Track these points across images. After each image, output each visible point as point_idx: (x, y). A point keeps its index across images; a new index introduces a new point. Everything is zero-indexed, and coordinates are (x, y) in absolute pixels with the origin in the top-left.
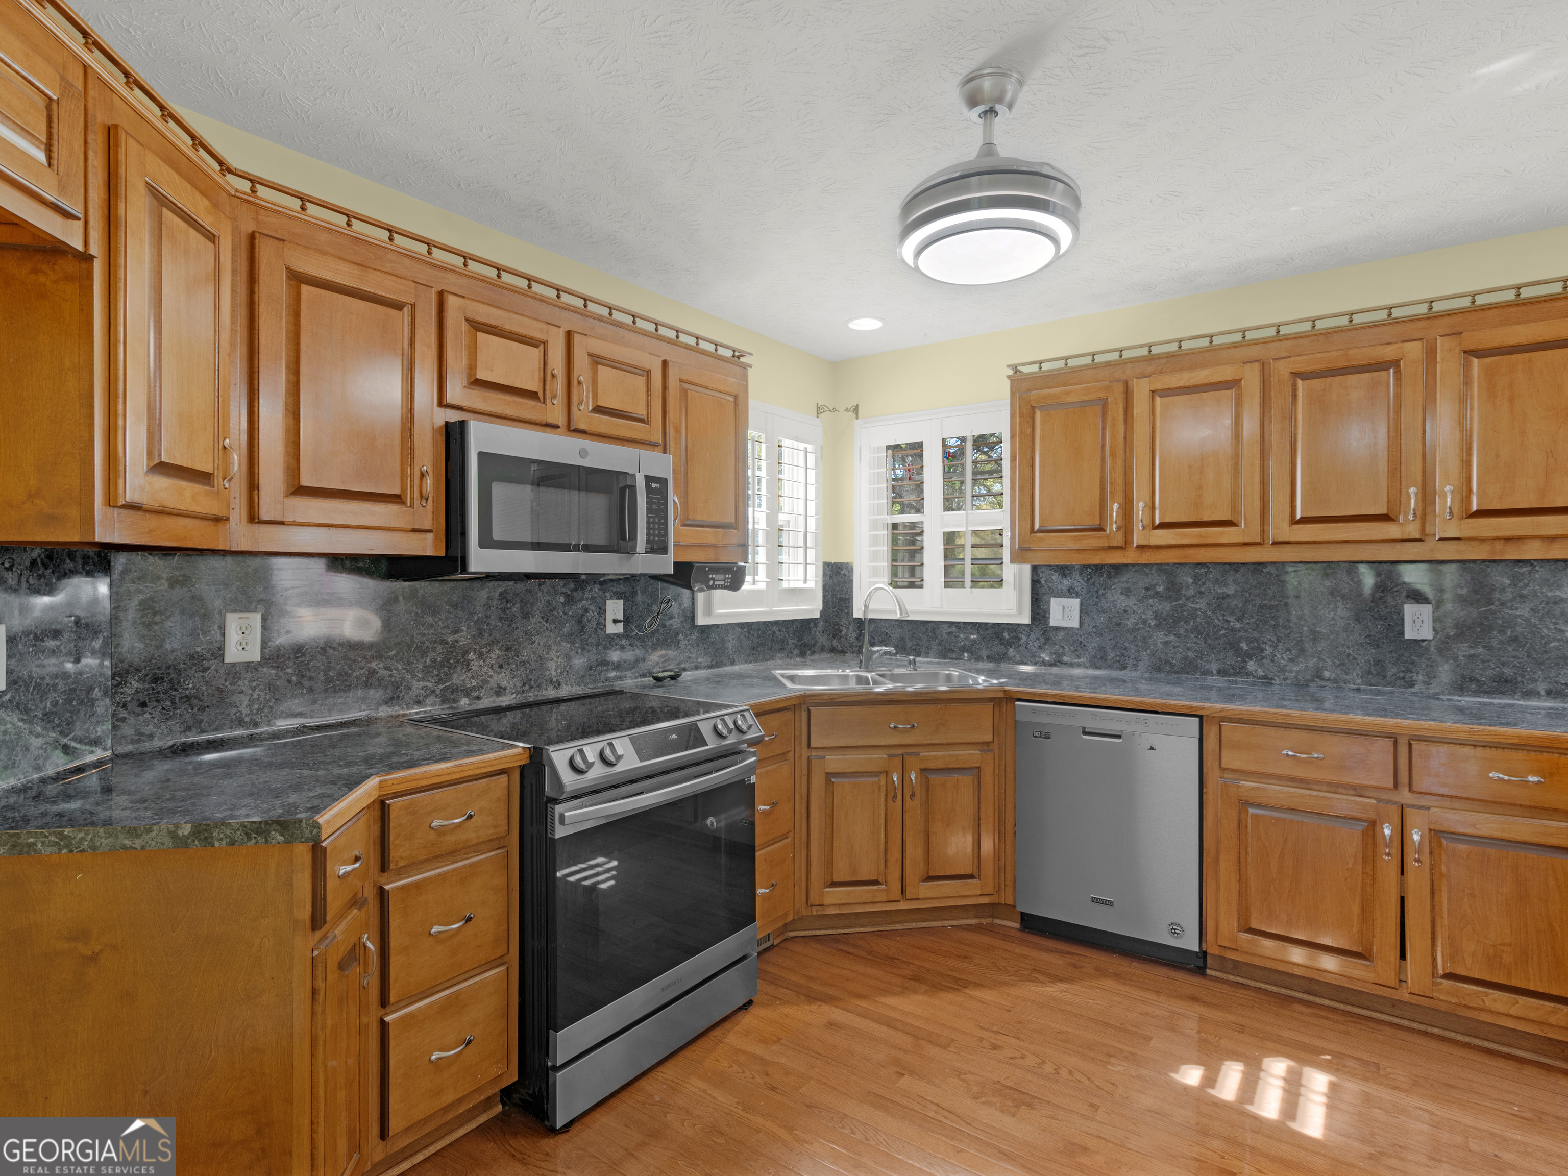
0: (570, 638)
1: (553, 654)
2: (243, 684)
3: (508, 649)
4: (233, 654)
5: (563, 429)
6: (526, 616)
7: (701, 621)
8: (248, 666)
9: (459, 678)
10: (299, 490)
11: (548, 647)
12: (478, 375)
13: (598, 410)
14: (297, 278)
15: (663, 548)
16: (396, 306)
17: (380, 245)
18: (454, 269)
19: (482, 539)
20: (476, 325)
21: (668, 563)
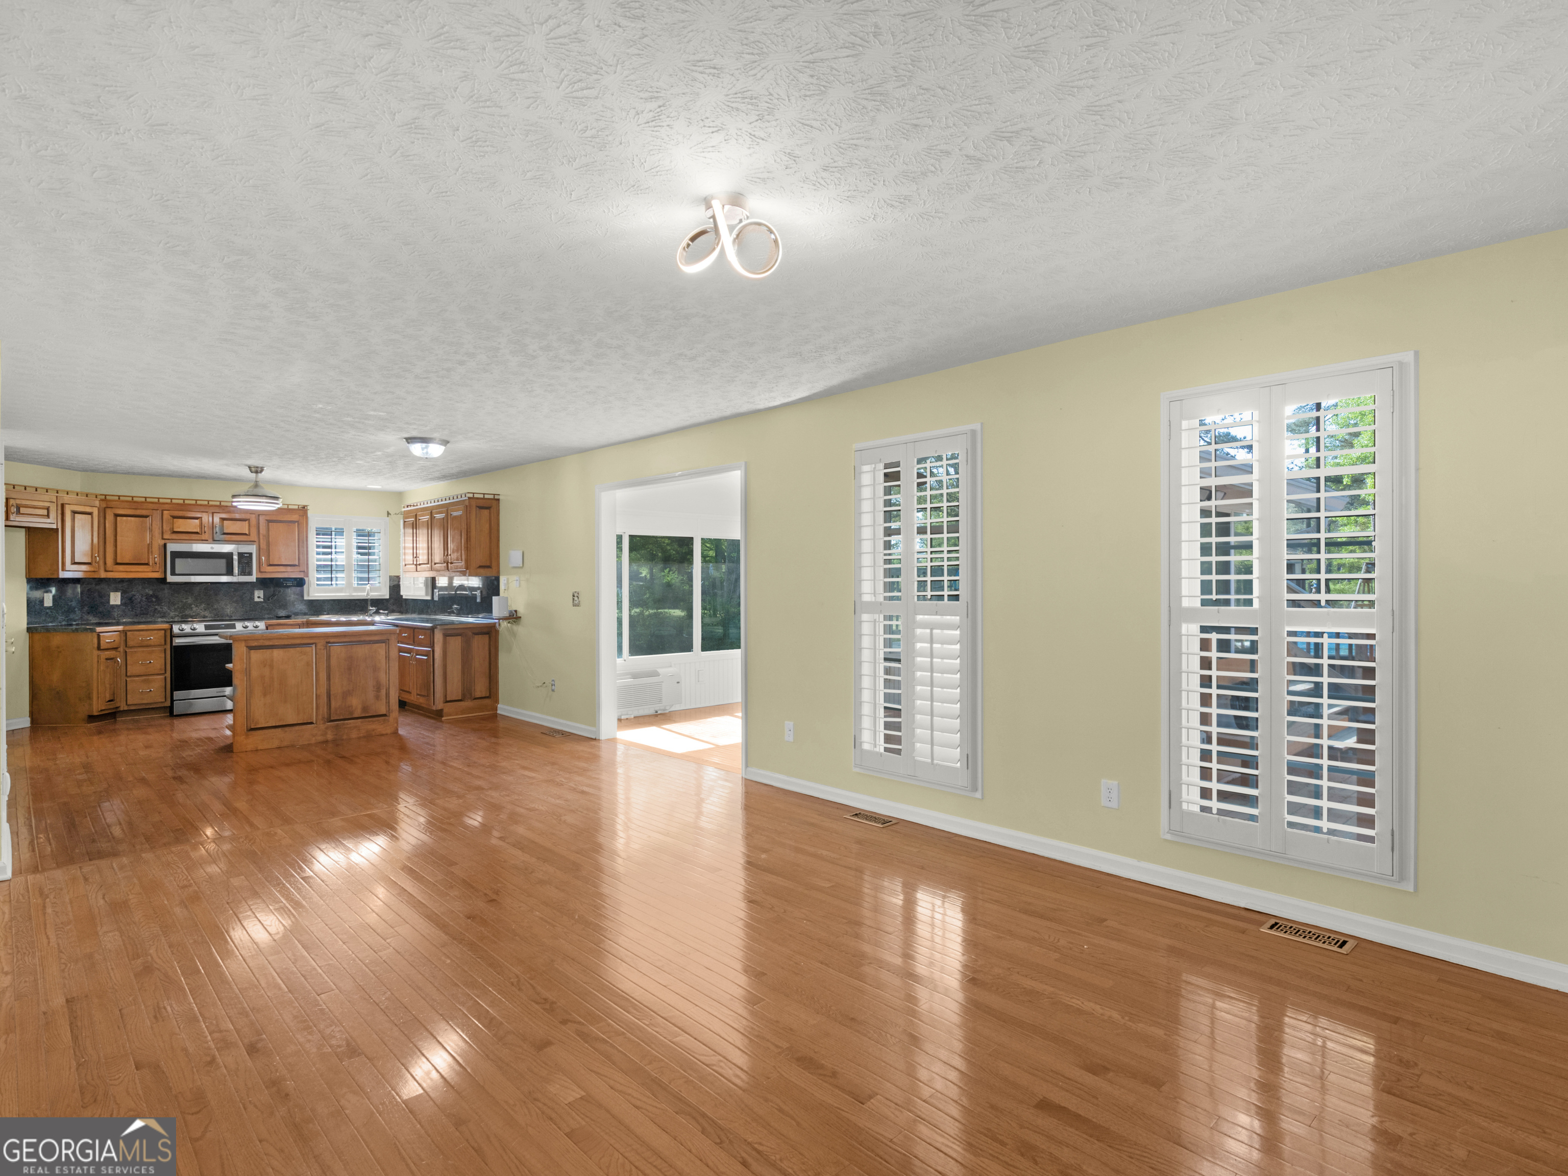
0: (236, 602)
1: (228, 607)
2: (116, 610)
3: (208, 604)
4: (112, 602)
5: (211, 540)
6: (215, 595)
7: (306, 598)
8: (117, 605)
10: (117, 564)
11: (226, 605)
12: (175, 530)
13: (225, 534)
14: (116, 515)
15: (250, 574)
16: (146, 517)
17: (142, 502)
18: (167, 503)
19: (173, 573)
20: (174, 517)
21: (253, 578)
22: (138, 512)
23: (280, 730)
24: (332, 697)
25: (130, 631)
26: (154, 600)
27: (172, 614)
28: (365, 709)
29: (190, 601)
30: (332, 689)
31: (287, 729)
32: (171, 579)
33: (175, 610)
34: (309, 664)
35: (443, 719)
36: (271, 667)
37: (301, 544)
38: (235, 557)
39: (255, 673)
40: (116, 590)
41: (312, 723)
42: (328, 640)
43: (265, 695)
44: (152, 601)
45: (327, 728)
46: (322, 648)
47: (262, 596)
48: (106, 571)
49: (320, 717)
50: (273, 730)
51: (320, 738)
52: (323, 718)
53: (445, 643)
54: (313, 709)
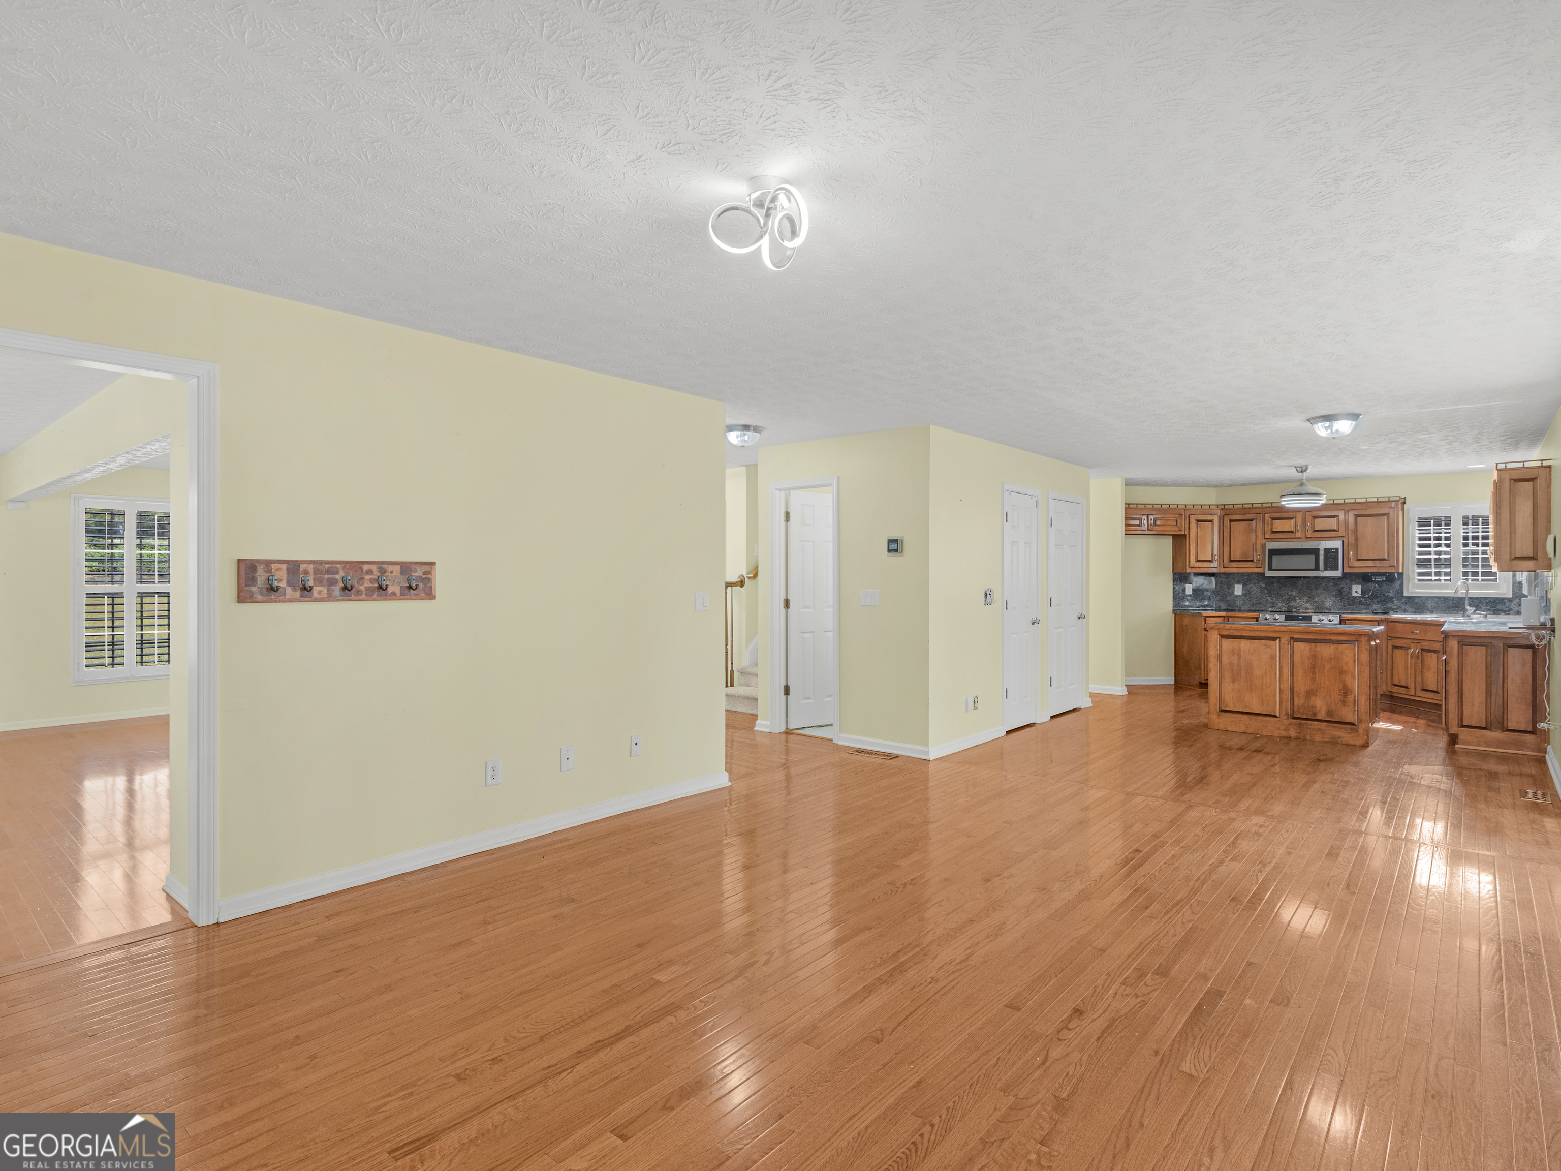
0: (1336, 596)
1: (1328, 600)
2: (1238, 599)
4: (1236, 593)
5: (1304, 538)
6: (1317, 589)
7: (1405, 594)
8: (1239, 596)
9: (1292, 604)
10: (1231, 561)
11: (1326, 599)
12: (1274, 530)
13: (1315, 531)
14: (1231, 521)
15: (1337, 569)
16: (1252, 520)
17: (1250, 508)
18: (1268, 507)
19: (1270, 569)
20: (1273, 519)
21: (1338, 574)
22: (1247, 517)
23: (1245, 716)
24: (1295, 694)
25: (1232, 617)
26: (1266, 592)
27: (1280, 605)
28: (1329, 713)
29: (1294, 593)
30: (1295, 686)
31: (1252, 717)
32: (1269, 574)
33: (1282, 601)
34: (1273, 658)
35: (1457, 746)
36: (1239, 655)
37: (1390, 537)
38: (1322, 553)
39: (1225, 660)
40: (1239, 583)
41: (1275, 716)
42: (1292, 636)
43: (1233, 681)
44: (1265, 593)
45: (1290, 724)
46: (1287, 643)
47: (1360, 592)
48: (1224, 567)
49: (1284, 712)
50: (1241, 716)
51: (1283, 733)
52: (1287, 714)
53: (1461, 653)
54: (1276, 702)
